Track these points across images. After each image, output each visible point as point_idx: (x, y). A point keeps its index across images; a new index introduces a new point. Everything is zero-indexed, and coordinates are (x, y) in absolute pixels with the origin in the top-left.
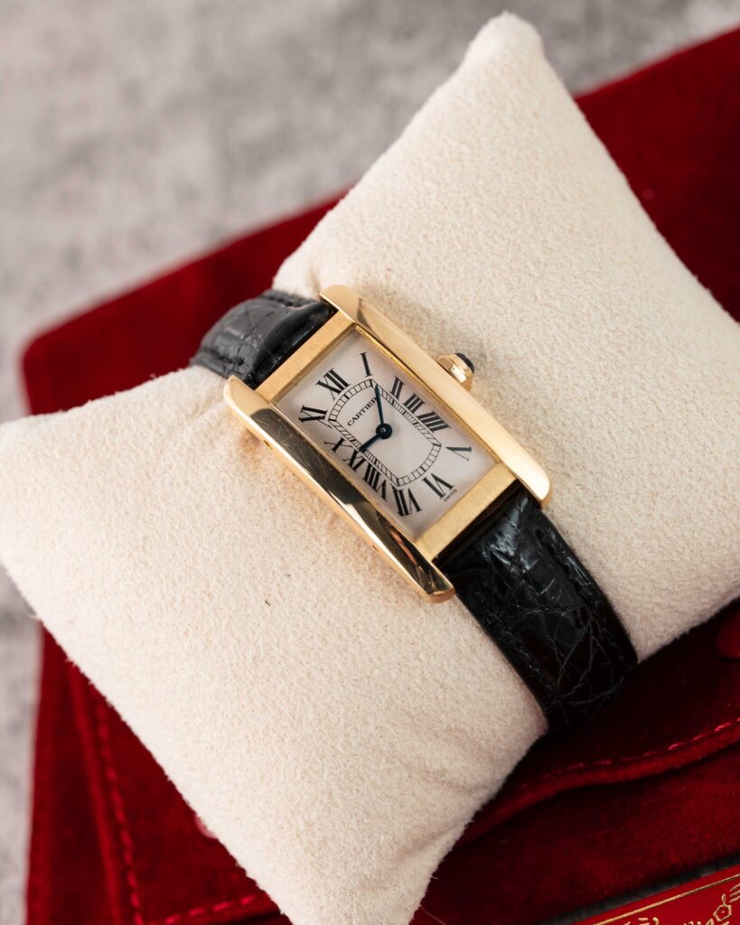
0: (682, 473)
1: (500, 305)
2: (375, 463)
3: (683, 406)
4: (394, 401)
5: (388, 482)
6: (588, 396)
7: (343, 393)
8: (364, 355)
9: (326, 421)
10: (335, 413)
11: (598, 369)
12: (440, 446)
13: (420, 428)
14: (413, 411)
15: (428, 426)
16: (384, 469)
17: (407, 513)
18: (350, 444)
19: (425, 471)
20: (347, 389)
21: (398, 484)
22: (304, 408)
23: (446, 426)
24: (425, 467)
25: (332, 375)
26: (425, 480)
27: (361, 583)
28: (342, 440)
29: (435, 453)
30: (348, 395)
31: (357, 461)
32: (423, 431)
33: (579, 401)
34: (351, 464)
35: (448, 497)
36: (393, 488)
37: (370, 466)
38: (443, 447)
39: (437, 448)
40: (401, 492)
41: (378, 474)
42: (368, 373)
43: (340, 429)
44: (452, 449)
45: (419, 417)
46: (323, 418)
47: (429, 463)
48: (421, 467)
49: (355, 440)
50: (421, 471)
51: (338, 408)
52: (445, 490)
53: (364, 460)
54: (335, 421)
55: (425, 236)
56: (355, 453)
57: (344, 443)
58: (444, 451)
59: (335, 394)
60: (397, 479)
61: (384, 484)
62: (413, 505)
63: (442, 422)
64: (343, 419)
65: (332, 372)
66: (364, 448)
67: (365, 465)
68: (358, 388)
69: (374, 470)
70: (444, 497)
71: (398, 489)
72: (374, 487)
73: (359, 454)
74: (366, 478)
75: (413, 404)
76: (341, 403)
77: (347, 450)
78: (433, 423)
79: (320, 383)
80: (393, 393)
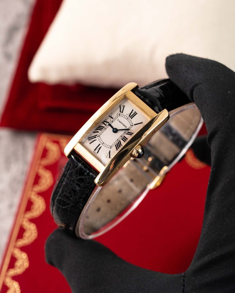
2: (105, 129)
4: (126, 133)
7: (129, 117)
8: (142, 123)
9: (119, 113)
10: (122, 115)
12: (111, 148)
14: (122, 139)
15: (117, 144)
16: (103, 132)
17: (89, 140)
19: (102, 144)
20: (130, 118)
23: (117, 150)
24: (104, 144)
26: (100, 145)
28: (113, 118)
29: (108, 147)
30: (128, 119)
31: (105, 123)
32: (115, 142)
34: (104, 121)
37: (104, 127)
38: (110, 149)
40: (96, 137)
41: (101, 130)
42: (135, 125)
43: (116, 117)
44: (110, 152)
45: (120, 141)
46: (121, 112)
48: (104, 143)
49: (113, 122)
50: (102, 143)
51: (124, 116)
52: (96, 151)
53: (106, 125)
54: (119, 116)
56: (108, 122)
57: (112, 119)
58: (109, 149)
59: (129, 115)
60: (100, 136)
61: (98, 132)
62: (92, 141)
63: (118, 148)
65: (137, 114)
66: (110, 125)
67: (104, 125)
68: (130, 122)
69: (103, 129)
70: (94, 151)
71: (97, 136)
72: (97, 129)
73: (108, 124)
74: (100, 126)
75: (124, 139)
76: (125, 117)
77: (109, 120)
78: (118, 145)
79: (133, 110)
80: (128, 132)
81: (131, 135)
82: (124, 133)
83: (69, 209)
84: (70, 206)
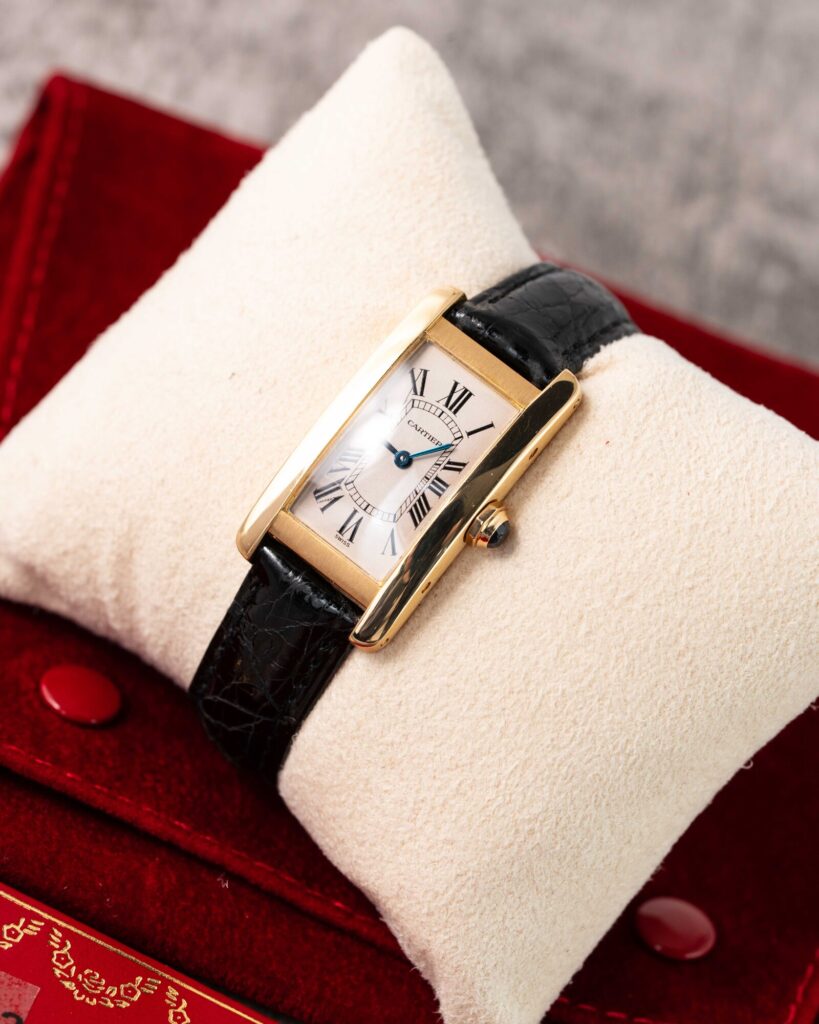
0: (418, 792)
1: (575, 567)
2: (367, 456)
3: (492, 784)
4: (440, 465)
5: (346, 473)
6: (482, 677)
8: (491, 425)
9: (412, 397)
10: (422, 404)
11: (515, 683)
12: (394, 521)
13: (412, 498)
14: (430, 487)
15: (415, 506)
16: (361, 466)
17: (317, 498)
19: (365, 510)
20: (450, 413)
21: (346, 484)
22: (425, 372)
24: (369, 510)
25: (467, 395)
29: (385, 517)
30: (443, 416)
32: (408, 502)
33: (477, 668)
35: (340, 539)
36: (342, 479)
37: (364, 451)
38: (393, 526)
39: (391, 518)
40: (338, 488)
41: (355, 461)
42: (469, 434)
43: (403, 414)
44: (392, 536)
45: (423, 495)
47: (373, 513)
51: (428, 407)
52: (347, 535)
54: (413, 406)
55: (651, 475)
58: (389, 526)
59: (444, 402)
60: (352, 482)
61: (345, 469)
62: (327, 503)
63: (420, 519)
64: (415, 415)
65: (470, 394)
69: (360, 456)
70: (339, 535)
71: (342, 484)
72: (341, 459)
74: (349, 449)
75: (439, 485)
76: (433, 409)
78: (418, 510)
79: (456, 384)
80: (449, 463)
81: (460, 470)
82: (435, 464)
84: (253, 725)
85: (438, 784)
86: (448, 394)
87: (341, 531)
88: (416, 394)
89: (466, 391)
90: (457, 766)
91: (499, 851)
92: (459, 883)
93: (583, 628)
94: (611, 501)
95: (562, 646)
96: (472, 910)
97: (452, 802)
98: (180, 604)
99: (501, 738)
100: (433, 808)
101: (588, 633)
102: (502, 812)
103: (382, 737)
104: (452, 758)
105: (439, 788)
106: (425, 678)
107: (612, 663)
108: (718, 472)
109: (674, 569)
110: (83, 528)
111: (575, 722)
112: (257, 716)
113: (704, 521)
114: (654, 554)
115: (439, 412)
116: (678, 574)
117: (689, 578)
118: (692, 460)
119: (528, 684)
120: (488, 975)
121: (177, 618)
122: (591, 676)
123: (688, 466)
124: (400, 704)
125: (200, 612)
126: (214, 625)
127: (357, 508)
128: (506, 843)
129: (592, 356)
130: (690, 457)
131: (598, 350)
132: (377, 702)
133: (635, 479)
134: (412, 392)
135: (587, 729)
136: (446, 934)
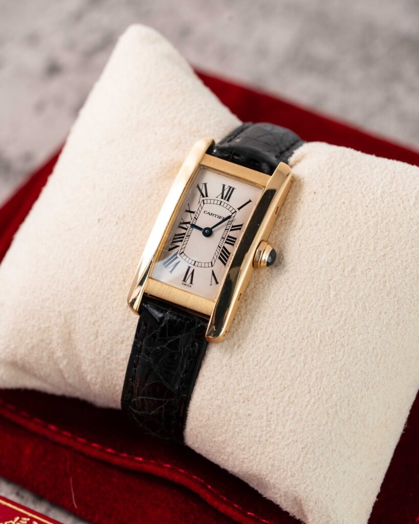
0: (267, 409)
1: (317, 262)
2: (187, 236)
3: (306, 391)
4: (228, 229)
5: (179, 248)
6: (284, 335)
7: (223, 200)
8: (250, 201)
9: (202, 199)
10: (209, 201)
11: (304, 333)
12: (212, 266)
13: (218, 251)
14: (226, 242)
15: (221, 254)
16: (186, 242)
17: (166, 267)
18: (193, 218)
19: (194, 265)
20: (226, 201)
22: (205, 184)
23: (225, 264)
24: (196, 264)
25: (231, 190)
26: (189, 268)
27: (127, 263)
28: (194, 212)
29: (207, 265)
30: (222, 204)
31: (185, 226)
32: (217, 253)
33: (280, 331)
34: (181, 223)
35: (185, 285)
36: (177, 252)
37: (184, 234)
38: (212, 268)
39: (210, 265)
40: (177, 257)
41: (181, 241)
42: (239, 209)
43: (200, 209)
44: (213, 274)
45: (224, 247)
47: (200, 265)
48: (195, 262)
49: (196, 219)
50: (193, 263)
51: (212, 201)
52: (188, 281)
53: (186, 229)
54: (204, 204)
55: (344, 203)
56: (189, 223)
57: (192, 214)
58: (210, 270)
59: (220, 196)
60: (183, 252)
61: (177, 246)
62: (172, 267)
63: (226, 261)
64: (206, 207)
65: (233, 189)
66: (194, 226)
67: (183, 231)
68: (228, 207)
69: (183, 237)
70: (184, 282)
71: (178, 255)
72: (173, 242)
73: (189, 225)
74: (176, 235)
75: (231, 240)
76: (216, 202)
77: (189, 218)
78: (223, 256)
79: (224, 186)
80: (233, 227)
81: (240, 229)
82: (226, 229)
83: (163, 412)
84: (163, 406)
85: (277, 401)
86: (221, 192)
87: (184, 280)
88: (203, 196)
89: (230, 187)
90: (285, 388)
91: (322, 428)
92: (304, 452)
93: (333, 293)
94: (327, 222)
95: (323, 306)
96: (315, 466)
97: (288, 409)
98: (104, 353)
99: (305, 365)
100: (278, 415)
101: (336, 295)
102: (316, 406)
103: (238, 385)
104: (281, 384)
105: (278, 404)
106: (253, 346)
107: (353, 307)
108: (379, 191)
109: (372, 247)
110: (39, 329)
111: (342, 345)
112: (164, 400)
113: (380, 218)
114: (358, 243)
115: (219, 203)
116: (375, 249)
117: (381, 250)
118: (363, 189)
119: (311, 332)
120: (333, 501)
121: (104, 362)
122: (344, 318)
123: (362, 193)
124: (243, 364)
125: (116, 353)
126: (127, 358)
127: (190, 265)
128: (324, 422)
129: (291, 156)
130: (362, 188)
131: (293, 153)
132: (230, 367)
133: (336, 208)
134: (202, 196)
135: (350, 347)
136: (304, 483)
